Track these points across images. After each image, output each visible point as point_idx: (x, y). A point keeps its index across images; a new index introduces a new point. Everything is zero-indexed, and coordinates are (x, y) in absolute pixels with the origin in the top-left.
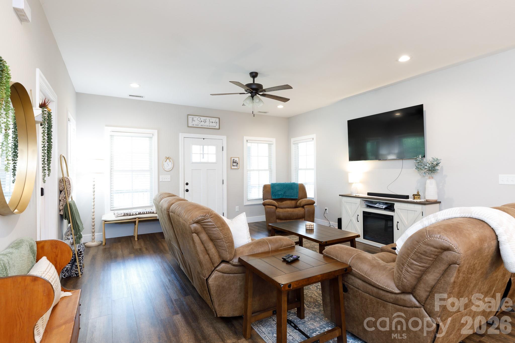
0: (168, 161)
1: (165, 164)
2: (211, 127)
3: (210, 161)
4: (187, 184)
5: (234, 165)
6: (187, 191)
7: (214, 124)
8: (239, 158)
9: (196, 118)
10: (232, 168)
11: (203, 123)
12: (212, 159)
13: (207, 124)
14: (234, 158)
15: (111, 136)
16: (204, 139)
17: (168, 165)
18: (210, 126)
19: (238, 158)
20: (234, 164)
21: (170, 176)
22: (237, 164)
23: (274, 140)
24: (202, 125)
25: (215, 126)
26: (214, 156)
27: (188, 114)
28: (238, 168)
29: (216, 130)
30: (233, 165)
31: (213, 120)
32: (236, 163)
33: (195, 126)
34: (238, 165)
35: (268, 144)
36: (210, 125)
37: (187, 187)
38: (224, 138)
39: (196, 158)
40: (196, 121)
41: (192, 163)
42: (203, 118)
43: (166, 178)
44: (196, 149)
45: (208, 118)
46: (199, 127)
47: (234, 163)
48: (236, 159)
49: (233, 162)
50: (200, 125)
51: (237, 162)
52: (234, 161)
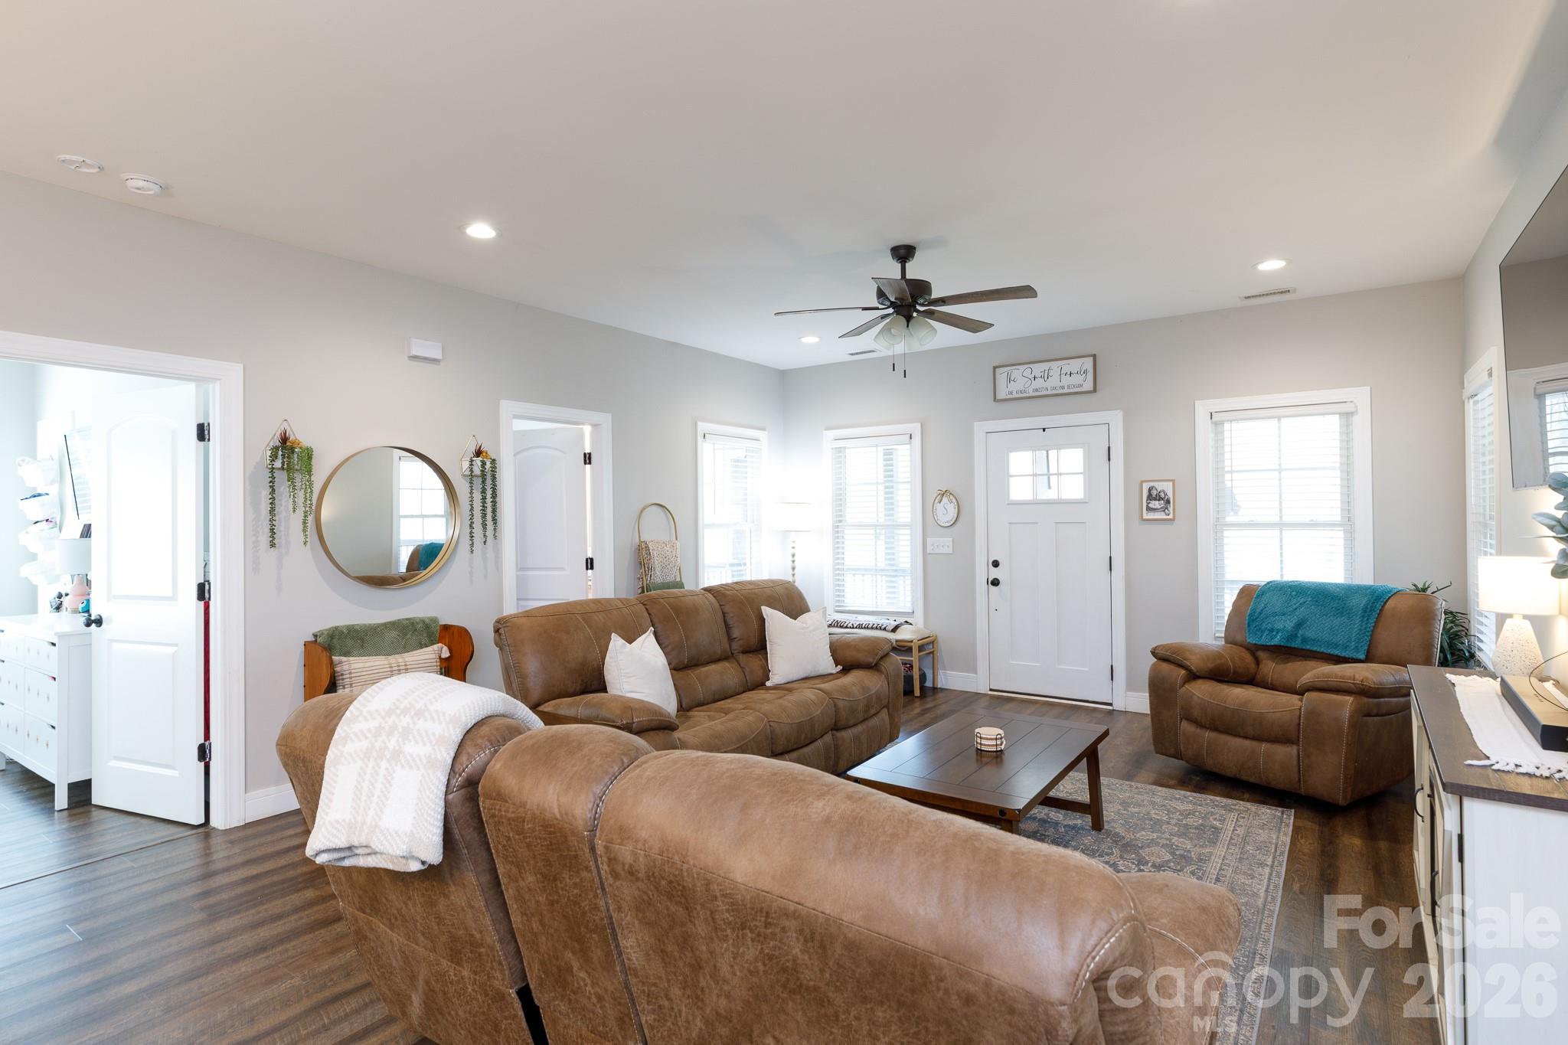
0: (945, 500)
1: (939, 507)
2: (1066, 391)
3: (1067, 495)
4: (996, 564)
5: (1153, 507)
6: (995, 583)
7: (1077, 379)
8: (1173, 481)
9: (1017, 372)
10: (1145, 517)
11: (1039, 383)
12: (1073, 488)
13: (1053, 381)
14: (1151, 484)
15: (840, 450)
16: (1044, 430)
17: (946, 511)
18: (1063, 388)
19: (1171, 483)
20: (1155, 504)
21: (951, 539)
22: (1168, 502)
23: (1360, 396)
24: (1037, 390)
25: (1081, 382)
26: (1080, 480)
27: (996, 364)
28: (1171, 517)
29: (1083, 396)
30: (1149, 509)
31: (1074, 365)
32: (1160, 499)
33: (1015, 395)
34: (1171, 509)
35: (1339, 414)
36: (1061, 384)
37: (995, 573)
38: (1116, 418)
39: (1021, 490)
40: (1020, 381)
41: (1009, 504)
42: (1038, 369)
43: (943, 544)
44: (1021, 461)
45: (1055, 365)
46: (1028, 395)
47: (1155, 499)
48: (1160, 486)
49: (1150, 497)
50: (1031, 391)
51: (1166, 495)
52: (1154, 493)
